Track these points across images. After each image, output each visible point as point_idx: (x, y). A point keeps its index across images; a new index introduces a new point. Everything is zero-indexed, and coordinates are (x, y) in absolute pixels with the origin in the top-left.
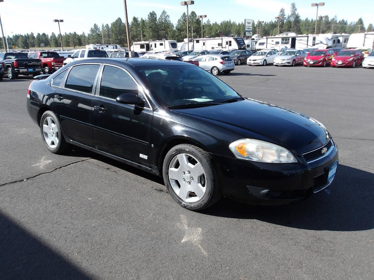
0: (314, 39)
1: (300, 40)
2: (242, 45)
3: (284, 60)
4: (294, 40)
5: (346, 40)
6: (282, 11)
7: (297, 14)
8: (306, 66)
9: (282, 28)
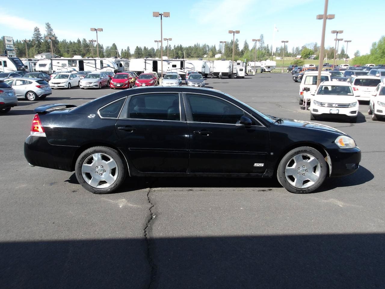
0: (102, 63)
1: (88, 63)
2: (21, 66)
3: (91, 83)
4: (81, 63)
5: (128, 64)
6: (37, 30)
7: (53, 34)
8: (112, 88)
9: (39, 48)
